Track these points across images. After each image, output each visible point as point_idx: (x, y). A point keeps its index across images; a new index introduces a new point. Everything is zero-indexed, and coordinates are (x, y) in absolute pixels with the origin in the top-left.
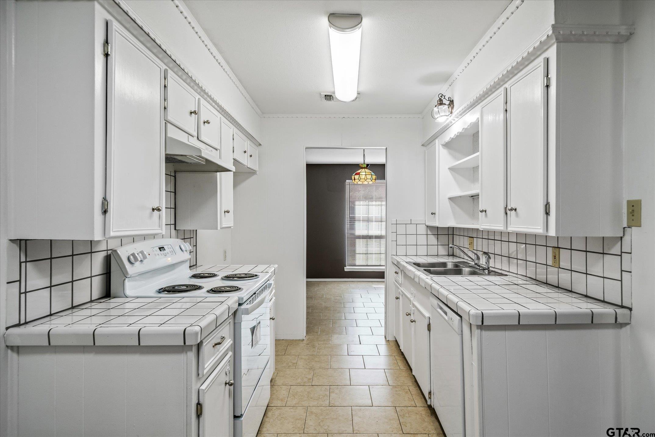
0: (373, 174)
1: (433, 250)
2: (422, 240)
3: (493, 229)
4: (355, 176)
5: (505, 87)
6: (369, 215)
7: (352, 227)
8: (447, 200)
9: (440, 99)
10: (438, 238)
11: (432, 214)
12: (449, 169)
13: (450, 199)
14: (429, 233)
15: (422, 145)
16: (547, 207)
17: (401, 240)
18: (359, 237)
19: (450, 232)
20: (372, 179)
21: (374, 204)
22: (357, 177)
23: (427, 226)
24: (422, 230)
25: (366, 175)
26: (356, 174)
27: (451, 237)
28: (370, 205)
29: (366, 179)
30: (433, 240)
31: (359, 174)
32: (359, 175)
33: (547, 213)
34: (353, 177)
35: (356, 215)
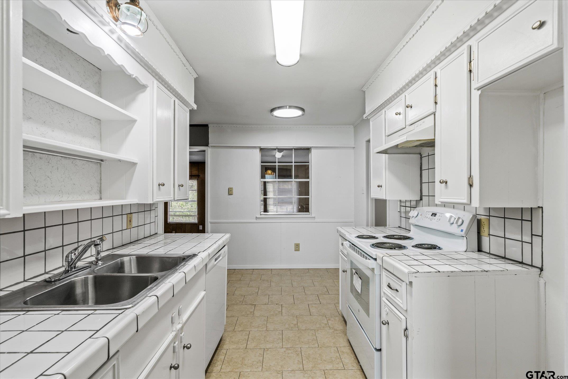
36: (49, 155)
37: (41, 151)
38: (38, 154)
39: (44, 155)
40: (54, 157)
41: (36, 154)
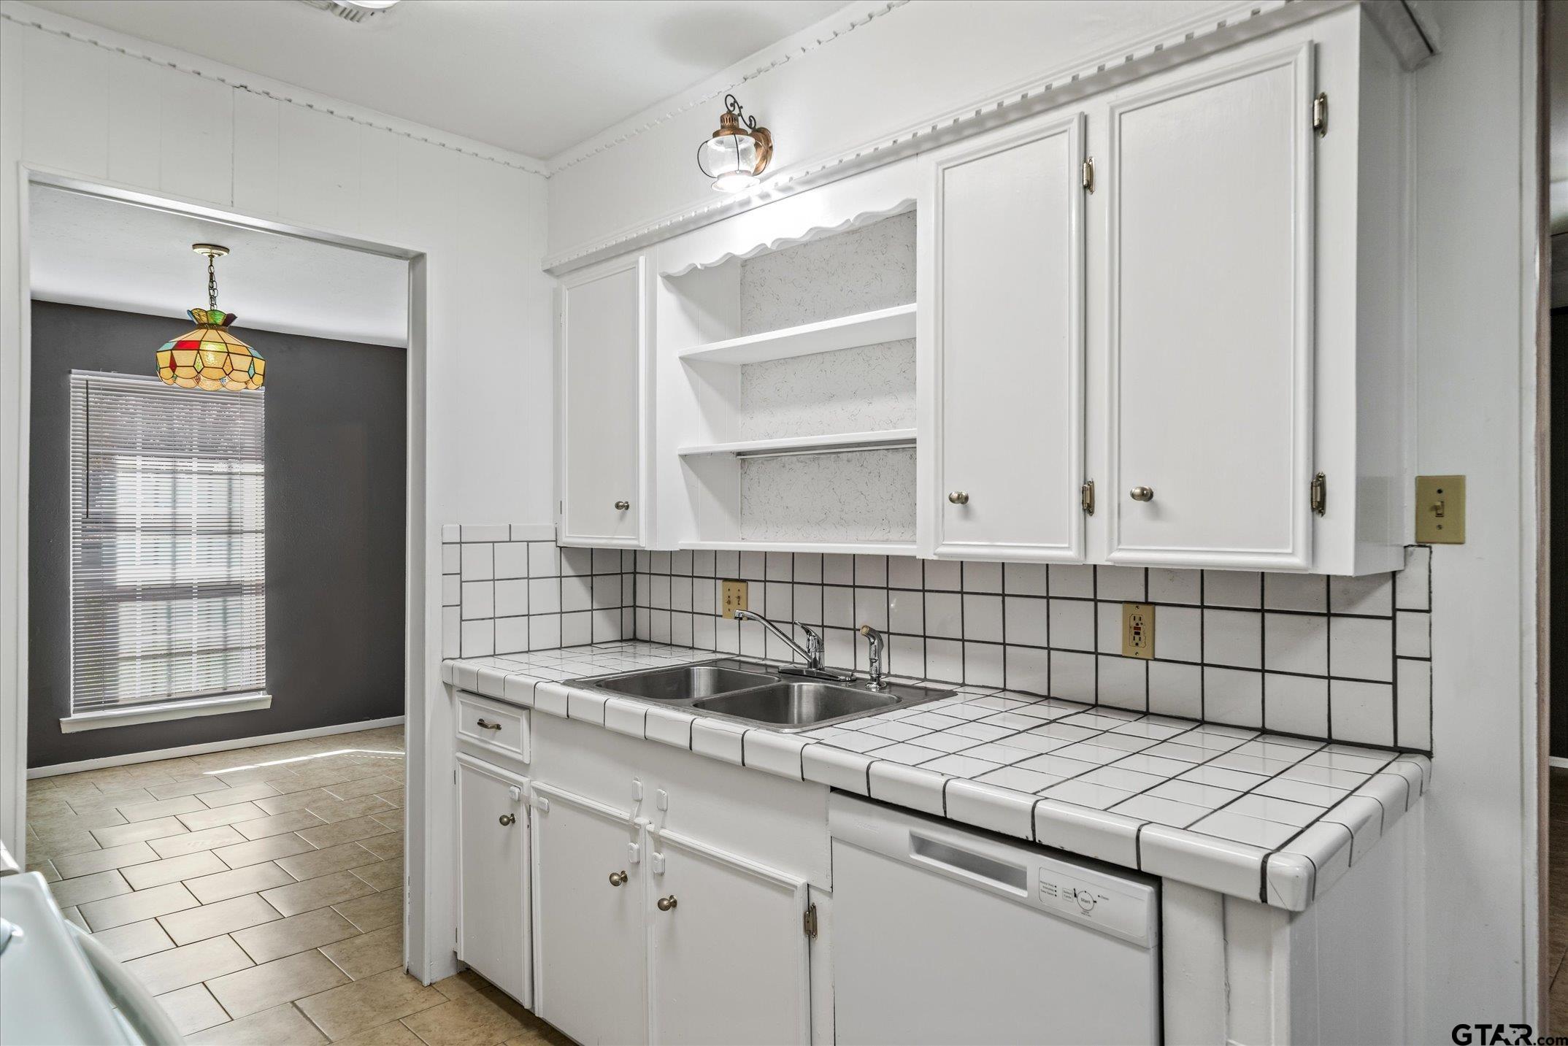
0: (255, 353)
1: (578, 628)
2: (545, 596)
3: (996, 557)
4: (173, 352)
5: (1082, 113)
6: (179, 511)
7: (97, 557)
8: (677, 461)
9: (729, 112)
10: (592, 588)
11: (617, 506)
12: (681, 358)
13: (684, 457)
14: (567, 570)
15: (548, 271)
16: (1319, 486)
17: (476, 600)
18: (130, 595)
19: (628, 567)
20: (252, 372)
21: (195, 469)
22: (184, 357)
23: (561, 548)
24: (546, 560)
25: (228, 353)
26: (182, 346)
27: (628, 579)
28: (182, 472)
29: (228, 369)
30: (577, 593)
31: (194, 346)
32: (199, 350)
33: (1319, 506)
34: (163, 359)
35: (120, 510)
36: (863, 453)
37: (840, 448)
38: (844, 454)
39: (854, 453)
40: (872, 453)
41: (840, 455)
